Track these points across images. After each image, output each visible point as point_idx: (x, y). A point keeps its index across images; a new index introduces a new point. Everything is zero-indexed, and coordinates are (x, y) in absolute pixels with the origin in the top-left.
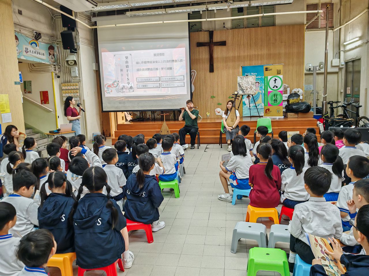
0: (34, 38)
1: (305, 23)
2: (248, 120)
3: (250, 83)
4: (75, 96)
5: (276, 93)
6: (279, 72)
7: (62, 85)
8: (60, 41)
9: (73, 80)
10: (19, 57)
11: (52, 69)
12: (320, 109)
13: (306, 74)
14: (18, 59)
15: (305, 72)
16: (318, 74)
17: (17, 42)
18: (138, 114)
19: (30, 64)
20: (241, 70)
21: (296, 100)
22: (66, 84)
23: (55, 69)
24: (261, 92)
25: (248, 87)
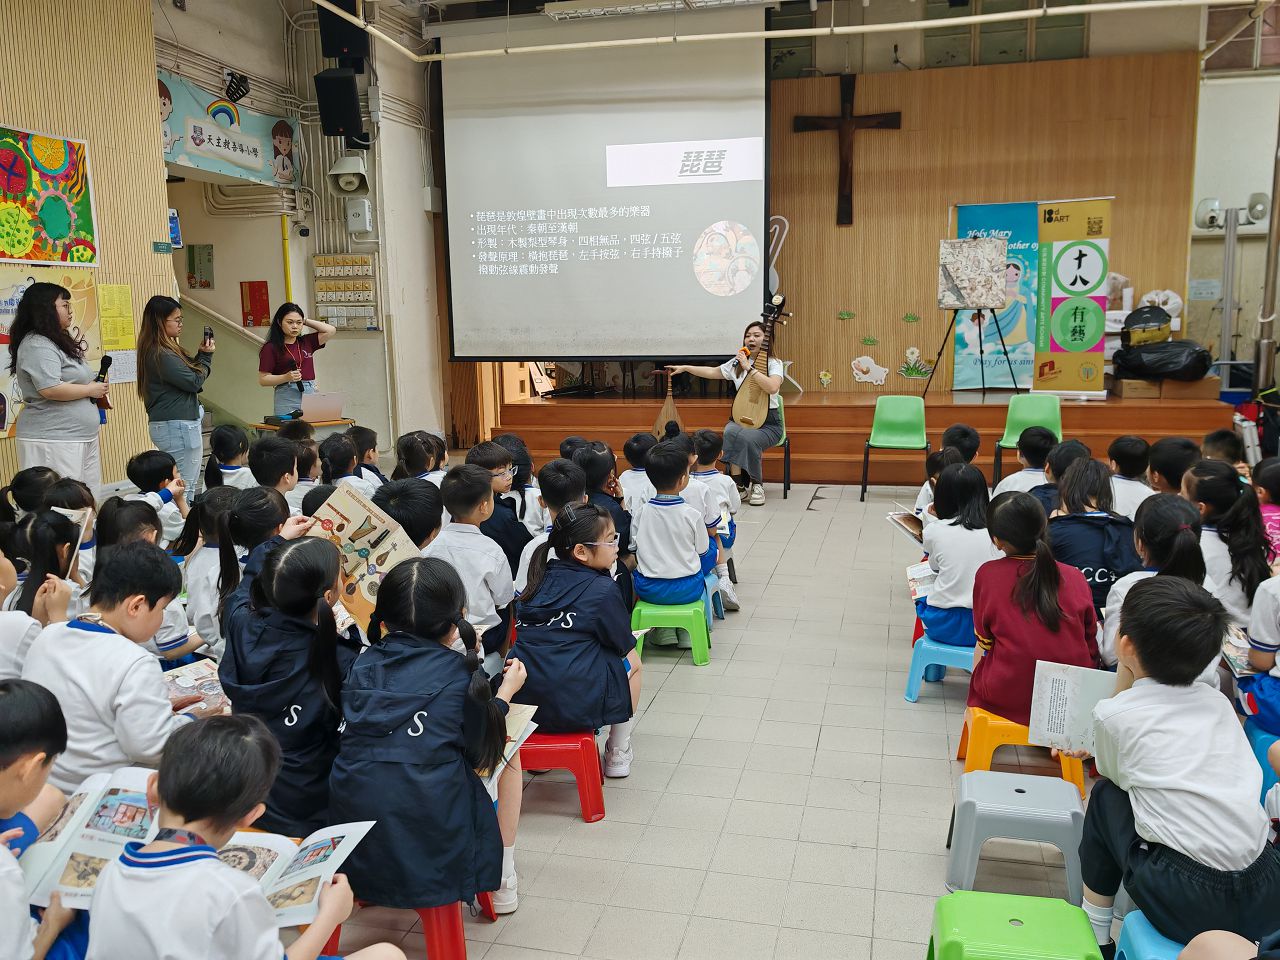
0: (224, 93)
1: (1202, 46)
2: (976, 400)
3: (986, 265)
4: (358, 301)
5: (1080, 304)
6: (1094, 229)
7: (315, 262)
8: (312, 108)
9: (354, 246)
10: (170, 160)
11: (282, 203)
12: (1244, 368)
13: (1196, 240)
14: (167, 164)
15: (1195, 230)
16: (1243, 239)
17: (164, 104)
18: (576, 370)
19: (210, 189)
20: (952, 217)
21: (1154, 333)
22: (330, 258)
23: (293, 204)
24: (1023, 300)
25: (979, 278)
